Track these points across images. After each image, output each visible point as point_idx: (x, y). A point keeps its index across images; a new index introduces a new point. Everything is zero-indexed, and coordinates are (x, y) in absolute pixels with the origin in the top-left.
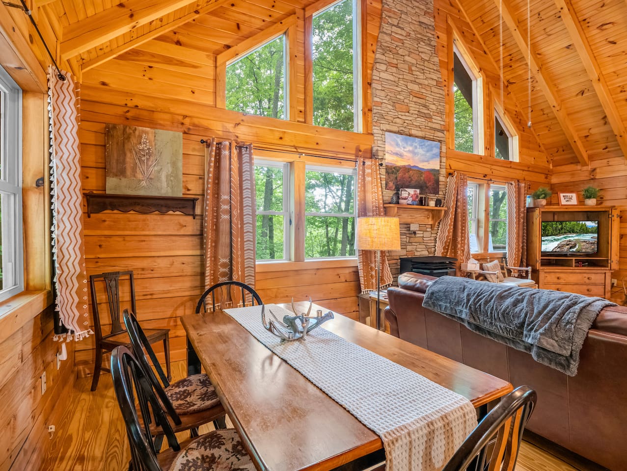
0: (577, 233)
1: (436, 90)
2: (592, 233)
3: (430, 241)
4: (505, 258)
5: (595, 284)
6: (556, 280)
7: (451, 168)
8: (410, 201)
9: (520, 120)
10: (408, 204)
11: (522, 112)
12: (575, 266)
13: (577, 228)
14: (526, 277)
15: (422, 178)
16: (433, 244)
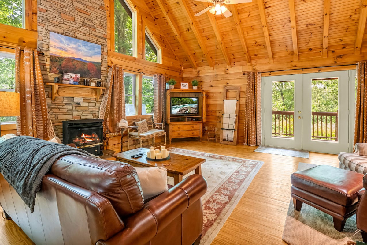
0: (188, 103)
1: (99, 12)
2: (195, 103)
3: (94, 109)
4: (152, 118)
5: (196, 130)
6: (177, 129)
7: (112, 63)
8: (72, 81)
9: (163, 40)
10: (70, 84)
11: (164, 37)
12: (187, 121)
13: (188, 101)
14: (161, 128)
15: (85, 67)
16: (98, 111)
